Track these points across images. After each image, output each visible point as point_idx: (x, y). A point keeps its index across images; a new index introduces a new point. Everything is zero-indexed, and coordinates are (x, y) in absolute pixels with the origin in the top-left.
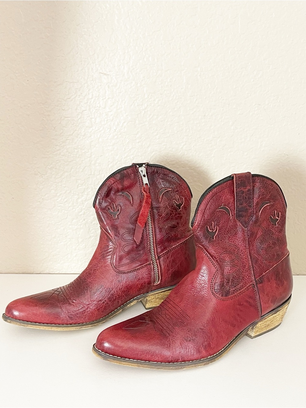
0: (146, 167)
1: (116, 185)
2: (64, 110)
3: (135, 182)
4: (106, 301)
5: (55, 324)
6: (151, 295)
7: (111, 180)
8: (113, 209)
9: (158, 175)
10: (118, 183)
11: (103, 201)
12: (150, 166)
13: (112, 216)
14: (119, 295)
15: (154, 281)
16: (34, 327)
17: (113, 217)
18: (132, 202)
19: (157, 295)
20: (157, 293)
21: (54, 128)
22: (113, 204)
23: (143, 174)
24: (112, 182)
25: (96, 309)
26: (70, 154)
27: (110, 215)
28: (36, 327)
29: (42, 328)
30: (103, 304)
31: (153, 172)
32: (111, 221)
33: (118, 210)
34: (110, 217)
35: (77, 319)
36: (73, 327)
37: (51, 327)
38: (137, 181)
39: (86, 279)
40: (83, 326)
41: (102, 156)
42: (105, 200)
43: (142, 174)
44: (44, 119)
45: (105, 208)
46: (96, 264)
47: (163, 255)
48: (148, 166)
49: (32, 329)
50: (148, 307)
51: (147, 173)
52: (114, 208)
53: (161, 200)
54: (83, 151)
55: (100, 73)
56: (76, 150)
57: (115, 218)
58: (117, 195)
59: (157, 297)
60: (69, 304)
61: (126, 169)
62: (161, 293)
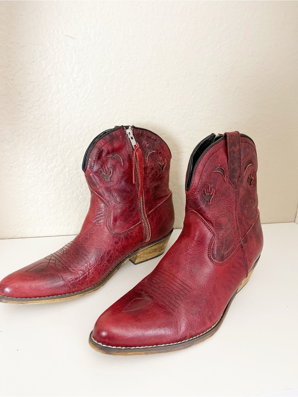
0: (132, 129)
1: (107, 146)
2: (29, 74)
3: (124, 144)
4: (105, 264)
5: (57, 295)
6: (141, 251)
7: (101, 142)
8: (105, 172)
9: (142, 137)
10: (108, 145)
11: (95, 164)
12: (135, 128)
13: (104, 179)
14: (116, 256)
15: (146, 239)
16: (34, 303)
17: (106, 180)
18: (122, 164)
19: (145, 250)
20: (145, 249)
21: (19, 93)
22: (105, 166)
23: (131, 136)
24: (103, 144)
25: (97, 273)
26: (37, 121)
27: (102, 178)
28: (37, 302)
29: (44, 302)
30: (103, 267)
31: (139, 134)
32: (104, 184)
33: (110, 173)
34: (103, 180)
35: (80, 286)
36: (76, 296)
37: (54, 300)
38: (126, 143)
39: (83, 245)
40: (86, 292)
41: (70, 123)
42: (97, 162)
43: (129, 137)
44: (7, 83)
45: (97, 171)
46: (91, 228)
47: (151, 214)
48: (134, 128)
49: (33, 305)
50: (137, 262)
51: (134, 135)
52: (106, 170)
53: (147, 162)
54: (51, 118)
55: (66, 35)
56: (43, 117)
57: (108, 181)
58: (108, 157)
59: (145, 252)
60: (70, 272)
61: (114, 131)
62: (149, 249)
